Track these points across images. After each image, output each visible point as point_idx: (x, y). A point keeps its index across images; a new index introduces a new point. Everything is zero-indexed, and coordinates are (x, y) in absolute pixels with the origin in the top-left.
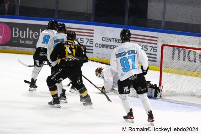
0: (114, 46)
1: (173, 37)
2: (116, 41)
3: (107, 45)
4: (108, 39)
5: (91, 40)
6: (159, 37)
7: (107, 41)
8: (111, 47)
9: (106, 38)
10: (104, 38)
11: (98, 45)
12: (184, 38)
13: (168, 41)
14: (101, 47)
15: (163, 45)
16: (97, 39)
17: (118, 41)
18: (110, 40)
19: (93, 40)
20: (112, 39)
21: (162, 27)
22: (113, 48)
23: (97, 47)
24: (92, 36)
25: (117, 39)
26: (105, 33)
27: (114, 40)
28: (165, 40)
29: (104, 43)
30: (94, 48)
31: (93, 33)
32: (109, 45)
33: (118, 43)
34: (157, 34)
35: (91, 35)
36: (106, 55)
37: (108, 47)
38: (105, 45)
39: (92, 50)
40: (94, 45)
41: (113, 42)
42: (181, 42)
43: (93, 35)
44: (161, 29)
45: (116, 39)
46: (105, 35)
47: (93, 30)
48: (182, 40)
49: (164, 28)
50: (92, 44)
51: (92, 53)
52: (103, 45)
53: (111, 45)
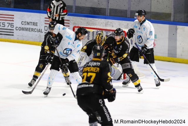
0: (32, 29)
1: (83, 20)
2: (33, 24)
3: (26, 28)
4: (27, 23)
5: (12, 24)
6: (71, 20)
7: (26, 25)
8: (29, 30)
9: (25, 22)
10: (23, 22)
11: (18, 29)
12: (93, 20)
13: (79, 23)
14: (20, 30)
15: (74, 27)
16: (17, 23)
17: (35, 24)
18: (28, 24)
19: (13, 24)
20: (31, 22)
21: (73, 12)
22: (31, 30)
23: (17, 30)
24: (13, 21)
25: (35, 23)
26: (24, 17)
27: (32, 23)
28: (76, 23)
29: (23, 26)
30: (15, 31)
31: (13, 18)
32: (28, 28)
33: (35, 26)
34: (69, 18)
35: (12, 19)
36: (25, 36)
37: (27, 29)
38: (24, 28)
39: (13, 33)
40: (14, 28)
41: (31, 25)
42: (90, 24)
43: (13, 19)
44: (72, 13)
45: (33, 23)
46: (24, 19)
47: (13, 15)
48: (90, 22)
49: (75, 11)
50: (13, 27)
51: (13, 35)
52: (22, 28)
53: (29, 28)
